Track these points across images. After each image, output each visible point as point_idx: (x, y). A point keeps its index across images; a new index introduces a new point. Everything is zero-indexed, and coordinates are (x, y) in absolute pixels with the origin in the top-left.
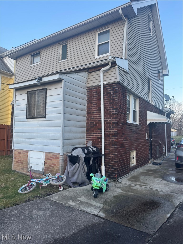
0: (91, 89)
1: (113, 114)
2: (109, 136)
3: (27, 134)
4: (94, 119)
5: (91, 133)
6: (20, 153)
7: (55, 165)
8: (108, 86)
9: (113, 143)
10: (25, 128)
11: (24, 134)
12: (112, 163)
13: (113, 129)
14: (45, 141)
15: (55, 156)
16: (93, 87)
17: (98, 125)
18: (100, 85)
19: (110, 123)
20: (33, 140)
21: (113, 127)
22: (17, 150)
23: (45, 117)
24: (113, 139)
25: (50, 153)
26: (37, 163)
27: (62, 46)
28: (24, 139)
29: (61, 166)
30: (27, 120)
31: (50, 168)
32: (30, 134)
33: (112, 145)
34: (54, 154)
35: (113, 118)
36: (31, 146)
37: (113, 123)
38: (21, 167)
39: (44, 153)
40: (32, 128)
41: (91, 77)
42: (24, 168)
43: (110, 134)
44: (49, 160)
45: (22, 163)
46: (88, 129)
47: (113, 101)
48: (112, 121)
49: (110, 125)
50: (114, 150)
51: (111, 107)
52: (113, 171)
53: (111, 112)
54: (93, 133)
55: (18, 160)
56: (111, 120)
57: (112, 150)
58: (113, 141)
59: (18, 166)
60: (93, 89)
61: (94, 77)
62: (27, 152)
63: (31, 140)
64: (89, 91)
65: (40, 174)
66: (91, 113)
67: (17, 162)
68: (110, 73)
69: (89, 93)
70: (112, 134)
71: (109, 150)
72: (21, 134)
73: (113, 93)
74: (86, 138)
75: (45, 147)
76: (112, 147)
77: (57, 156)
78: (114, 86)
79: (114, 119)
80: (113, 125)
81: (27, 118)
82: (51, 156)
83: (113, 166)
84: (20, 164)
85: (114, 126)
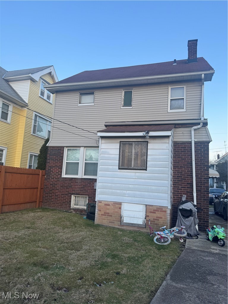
0: (179, 144)
1: (204, 170)
2: (200, 191)
3: (118, 185)
4: (182, 173)
5: (179, 187)
6: (109, 205)
7: (161, 218)
8: (198, 144)
9: (205, 197)
10: (116, 179)
11: (113, 185)
12: (203, 217)
13: (205, 185)
14: (146, 193)
15: (161, 209)
16: (181, 143)
17: (187, 179)
18: (191, 142)
19: (202, 178)
20: (128, 192)
21: (204, 183)
22: (102, 202)
23: (146, 170)
24: (204, 193)
25: (153, 206)
26: (134, 216)
27: (125, 91)
28: (113, 191)
29: (169, 219)
30: (119, 170)
31: (154, 222)
32: (124, 185)
33: (204, 200)
34: (159, 207)
35: (204, 174)
36: (125, 198)
37: (204, 178)
38: (110, 220)
39: (145, 206)
40: (127, 179)
41: (178, 132)
42: (114, 221)
43: (201, 189)
44: (152, 214)
45: (111, 216)
46: (174, 182)
47: (204, 158)
48: (204, 176)
49: (201, 180)
50: (206, 204)
51: (202, 164)
52: (205, 224)
53: (202, 168)
54: (182, 187)
55: (104, 213)
56: (202, 176)
57: (204, 204)
58: (204, 195)
59: (104, 219)
60: (181, 144)
61: (182, 133)
62: (120, 204)
63: (125, 192)
64: (176, 146)
65: (140, 227)
66: (178, 167)
67: (102, 215)
68: (200, 132)
69: (175, 148)
70: (204, 189)
71: (201, 204)
72: (110, 184)
73: (204, 150)
74: (172, 192)
75: (146, 199)
76: (203, 202)
77: (164, 209)
78: (205, 144)
79: (206, 175)
80: (204, 181)
81: (119, 169)
82: (155, 209)
83: (204, 219)
84: (107, 217)
85: (206, 182)
